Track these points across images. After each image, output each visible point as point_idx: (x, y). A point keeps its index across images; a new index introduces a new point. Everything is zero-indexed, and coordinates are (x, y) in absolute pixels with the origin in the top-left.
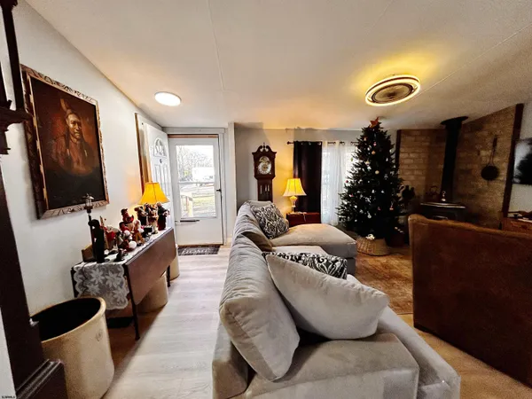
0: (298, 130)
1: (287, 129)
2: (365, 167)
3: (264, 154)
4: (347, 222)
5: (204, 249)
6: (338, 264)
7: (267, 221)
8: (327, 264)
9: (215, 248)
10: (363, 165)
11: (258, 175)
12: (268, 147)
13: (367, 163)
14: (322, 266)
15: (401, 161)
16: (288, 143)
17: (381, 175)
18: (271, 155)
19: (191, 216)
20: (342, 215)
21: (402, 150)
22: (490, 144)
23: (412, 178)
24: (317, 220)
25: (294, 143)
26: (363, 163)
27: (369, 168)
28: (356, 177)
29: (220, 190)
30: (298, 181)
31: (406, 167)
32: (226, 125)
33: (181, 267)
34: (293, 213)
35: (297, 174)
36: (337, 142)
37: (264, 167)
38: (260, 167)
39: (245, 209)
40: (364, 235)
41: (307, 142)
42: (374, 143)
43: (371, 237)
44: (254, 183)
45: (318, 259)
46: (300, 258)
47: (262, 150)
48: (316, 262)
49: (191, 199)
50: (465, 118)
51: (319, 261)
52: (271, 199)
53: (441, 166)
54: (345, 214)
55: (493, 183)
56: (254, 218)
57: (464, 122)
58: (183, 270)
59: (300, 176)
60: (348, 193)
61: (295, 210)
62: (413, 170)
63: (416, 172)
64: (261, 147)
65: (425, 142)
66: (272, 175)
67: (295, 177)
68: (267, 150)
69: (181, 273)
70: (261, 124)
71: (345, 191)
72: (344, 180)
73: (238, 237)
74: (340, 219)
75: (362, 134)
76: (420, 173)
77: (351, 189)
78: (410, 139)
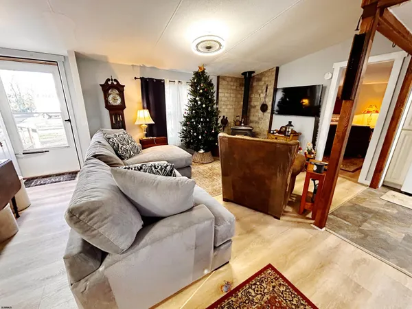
0: (143, 67)
1: (133, 65)
2: (196, 101)
3: (112, 87)
4: (186, 143)
5: (59, 177)
6: (168, 168)
7: (120, 145)
8: (161, 169)
9: (73, 175)
10: (195, 101)
11: (108, 106)
12: (115, 80)
13: (197, 99)
14: (158, 171)
15: (220, 99)
16: (135, 78)
17: (207, 107)
18: (120, 89)
19: (38, 147)
20: (183, 137)
21: (220, 91)
22: (265, 91)
23: (226, 110)
24: (165, 142)
25: (141, 78)
26: (195, 99)
27: (199, 103)
28: (191, 109)
29: (69, 120)
30: (147, 112)
31: (223, 103)
32: (65, 53)
33: (30, 197)
34: (145, 138)
35: (145, 105)
36: (177, 81)
37: (114, 99)
38: (110, 99)
39: (98, 137)
40: (197, 150)
41: (152, 79)
42: (201, 83)
43: (202, 151)
44: (106, 113)
45: (155, 166)
46: (141, 168)
47: (110, 83)
48: (153, 168)
49: (34, 131)
50: (253, 72)
51: (155, 168)
52: (124, 127)
53: (242, 103)
54: (185, 137)
55: (265, 114)
56: (107, 144)
57: (253, 75)
58: (33, 200)
59: (148, 108)
60: (186, 121)
61: (146, 135)
62: (227, 105)
63: (229, 107)
64: (108, 80)
65: (234, 86)
66: (123, 106)
67: (144, 108)
68: (115, 83)
69: (32, 203)
70: (106, 57)
71: (184, 119)
72: (183, 111)
73: (87, 159)
74: (182, 141)
75: (194, 76)
76: (231, 107)
77: (188, 118)
78: (225, 83)
